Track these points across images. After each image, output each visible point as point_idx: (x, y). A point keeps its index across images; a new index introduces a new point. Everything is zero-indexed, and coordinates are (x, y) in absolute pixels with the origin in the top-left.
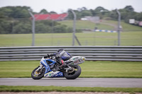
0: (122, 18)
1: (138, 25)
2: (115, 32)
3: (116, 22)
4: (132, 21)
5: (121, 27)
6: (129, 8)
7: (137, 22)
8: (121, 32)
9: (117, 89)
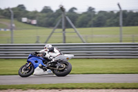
0: (15, 17)
1: (30, 23)
2: (8, 30)
3: (9, 20)
4: (25, 20)
5: (14, 25)
6: (21, 7)
7: (30, 20)
8: (14, 30)
9: (10, 86)
